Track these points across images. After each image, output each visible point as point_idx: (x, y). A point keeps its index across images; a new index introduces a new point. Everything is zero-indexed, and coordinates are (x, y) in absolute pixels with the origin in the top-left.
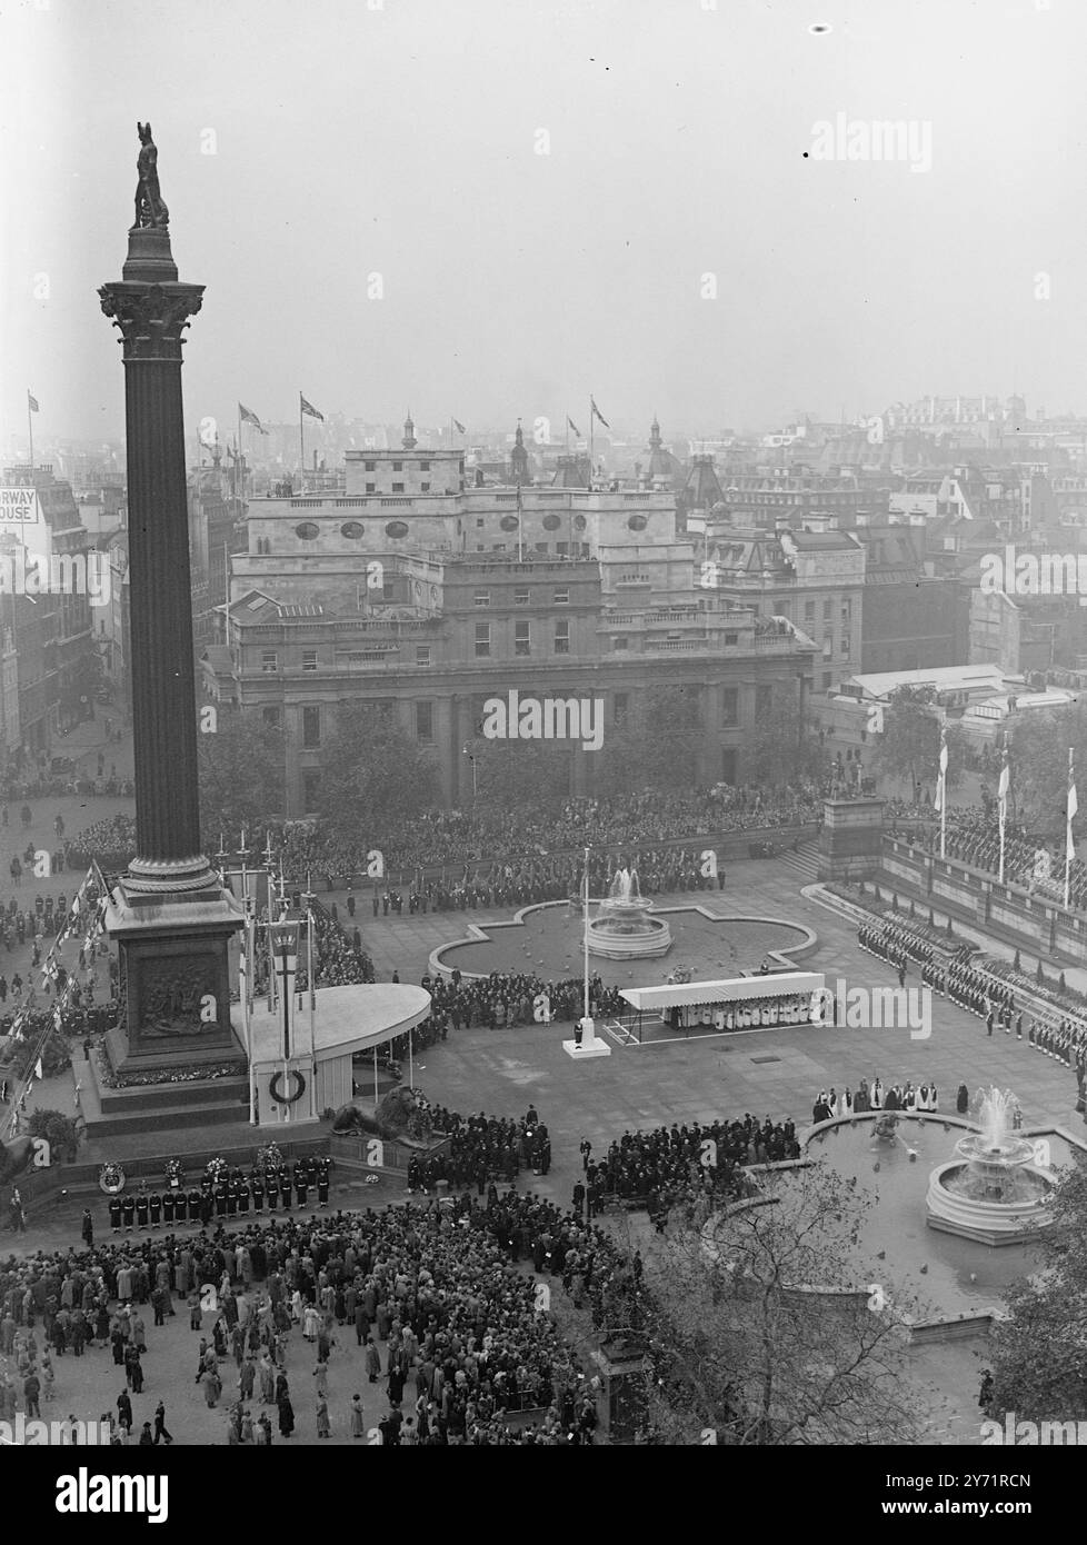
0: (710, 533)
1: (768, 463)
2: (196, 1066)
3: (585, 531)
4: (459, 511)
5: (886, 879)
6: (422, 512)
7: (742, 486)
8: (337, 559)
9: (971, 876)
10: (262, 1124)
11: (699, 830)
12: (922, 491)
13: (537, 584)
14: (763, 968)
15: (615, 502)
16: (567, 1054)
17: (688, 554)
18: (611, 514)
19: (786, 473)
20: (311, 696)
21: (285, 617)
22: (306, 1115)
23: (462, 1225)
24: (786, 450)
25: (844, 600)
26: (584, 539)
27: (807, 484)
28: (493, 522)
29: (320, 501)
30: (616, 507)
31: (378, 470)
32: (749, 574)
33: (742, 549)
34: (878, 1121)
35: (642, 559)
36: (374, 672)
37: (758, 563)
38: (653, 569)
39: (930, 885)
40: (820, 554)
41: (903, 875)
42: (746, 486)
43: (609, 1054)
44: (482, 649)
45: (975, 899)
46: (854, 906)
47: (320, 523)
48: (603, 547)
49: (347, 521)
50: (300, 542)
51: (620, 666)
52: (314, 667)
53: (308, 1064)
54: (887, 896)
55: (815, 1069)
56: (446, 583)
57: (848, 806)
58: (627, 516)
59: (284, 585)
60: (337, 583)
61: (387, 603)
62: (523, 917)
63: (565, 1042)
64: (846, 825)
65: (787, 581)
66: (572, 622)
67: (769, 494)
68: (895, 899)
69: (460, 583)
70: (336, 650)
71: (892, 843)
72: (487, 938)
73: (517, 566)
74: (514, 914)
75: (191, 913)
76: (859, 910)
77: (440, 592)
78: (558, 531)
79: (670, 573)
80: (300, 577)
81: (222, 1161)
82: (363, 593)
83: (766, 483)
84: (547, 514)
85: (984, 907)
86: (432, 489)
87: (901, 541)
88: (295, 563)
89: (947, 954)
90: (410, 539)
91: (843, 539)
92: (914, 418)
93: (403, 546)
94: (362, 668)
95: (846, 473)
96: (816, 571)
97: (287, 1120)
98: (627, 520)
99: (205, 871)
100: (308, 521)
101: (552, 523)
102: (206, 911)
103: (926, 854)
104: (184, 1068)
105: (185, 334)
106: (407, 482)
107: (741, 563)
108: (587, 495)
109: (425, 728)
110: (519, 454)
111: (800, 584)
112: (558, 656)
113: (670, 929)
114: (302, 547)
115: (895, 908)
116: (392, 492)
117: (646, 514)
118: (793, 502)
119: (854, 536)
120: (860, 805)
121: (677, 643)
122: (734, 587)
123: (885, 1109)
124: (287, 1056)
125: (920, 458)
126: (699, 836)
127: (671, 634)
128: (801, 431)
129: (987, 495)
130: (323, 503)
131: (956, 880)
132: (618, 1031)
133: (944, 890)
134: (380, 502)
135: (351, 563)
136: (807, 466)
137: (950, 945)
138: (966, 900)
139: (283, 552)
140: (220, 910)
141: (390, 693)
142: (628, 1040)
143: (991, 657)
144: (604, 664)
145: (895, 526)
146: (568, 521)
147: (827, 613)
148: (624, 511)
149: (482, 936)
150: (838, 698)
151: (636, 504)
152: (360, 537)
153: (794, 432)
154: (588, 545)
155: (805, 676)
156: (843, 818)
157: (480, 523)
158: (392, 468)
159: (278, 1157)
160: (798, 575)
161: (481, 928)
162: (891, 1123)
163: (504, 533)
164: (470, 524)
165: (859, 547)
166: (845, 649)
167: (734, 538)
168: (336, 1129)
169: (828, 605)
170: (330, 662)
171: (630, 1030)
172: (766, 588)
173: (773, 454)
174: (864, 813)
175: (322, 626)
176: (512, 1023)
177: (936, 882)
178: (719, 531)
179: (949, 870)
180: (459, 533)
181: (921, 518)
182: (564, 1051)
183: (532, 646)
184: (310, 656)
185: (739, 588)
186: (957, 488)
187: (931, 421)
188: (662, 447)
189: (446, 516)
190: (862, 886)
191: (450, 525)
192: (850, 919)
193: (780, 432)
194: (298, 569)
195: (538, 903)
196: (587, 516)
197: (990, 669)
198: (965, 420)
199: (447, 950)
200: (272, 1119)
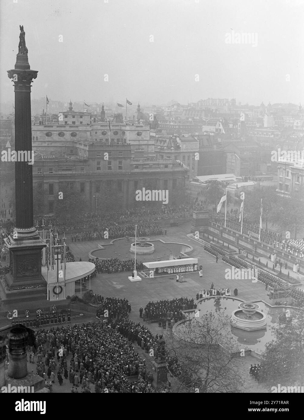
0: (157, 136)
1: (168, 116)
2: (32, 285)
3: (125, 136)
4: (91, 130)
5: (210, 233)
6: (80, 130)
7: (162, 122)
8: (57, 142)
9: (233, 232)
10: (51, 300)
11: (158, 219)
12: (211, 125)
13: (114, 151)
14: (180, 256)
15: (133, 128)
16: (130, 280)
17: (153, 143)
18: (132, 131)
19: (174, 119)
20: (51, 181)
21: (44, 158)
22: (63, 297)
23: (109, 327)
24: (172, 112)
25: (193, 155)
26: (125, 138)
27: (180, 122)
28: (99, 133)
29: (53, 126)
30: (134, 129)
31: (68, 118)
32: (168, 148)
33: (166, 141)
34: (216, 298)
35: (140, 144)
36: (69, 174)
37: (170, 145)
38: (144, 147)
39: (222, 234)
40: (187, 143)
41: (214, 232)
42: (163, 122)
43: (141, 280)
44: (98, 168)
45: (234, 238)
46: (202, 240)
47: (53, 132)
48: (130, 140)
49: (60, 132)
50: (47, 137)
51: (136, 173)
52: (52, 173)
53: (63, 284)
54: (211, 238)
55: (196, 284)
56: (89, 150)
57: (199, 213)
58: (136, 132)
59: (42, 149)
60: (57, 149)
61: (72, 155)
62: (113, 242)
63: (129, 277)
64: (199, 218)
65: (178, 150)
66: (123, 161)
67: (169, 125)
68: (213, 238)
69: (93, 150)
70: (58, 168)
71: (211, 223)
72: (104, 248)
73: (108, 146)
74: (110, 241)
75: (31, 243)
76: (203, 241)
77: (87, 153)
78: (117, 135)
79: (148, 148)
80: (47, 147)
81: (40, 310)
82: (64, 152)
83: (168, 122)
84: (115, 131)
85: (237, 240)
86: (83, 123)
87: (207, 140)
88: (45, 143)
89: (228, 253)
90: (77, 137)
91: (192, 139)
92: (206, 104)
93: (75, 139)
94: (65, 173)
95: (190, 120)
96: (186, 147)
97: (57, 299)
98: (137, 133)
99: (35, 231)
100: (49, 132)
101: (116, 133)
102: (36, 242)
103: (221, 226)
104: (29, 285)
105: (32, 84)
106: (76, 121)
107: (166, 145)
108: (126, 126)
109: (83, 190)
110: (103, 112)
111: (181, 151)
112: (119, 170)
113: (154, 246)
114: (47, 139)
115: (213, 241)
116: (72, 124)
117: (142, 131)
118: (176, 127)
119: (196, 138)
120: (202, 213)
121: (152, 167)
122: (163, 151)
123: (217, 295)
124: (58, 282)
125: (209, 116)
126: (159, 220)
127: (150, 165)
128: (175, 107)
129: (229, 127)
130: (53, 127)
131: (229, 233)
132: (143, 274)
133: (225, 236)
134: (69, 127)
135: (61, 143)
136: (179, 117)
137: (229, 251)
138: (232, 238)
139: (42, 140)
140: (40, 242)
141: (73, 180)
142: (146, 276)
143: (232, 171)
144: (132, 173)
145: (206, 135)
146: (120, 133)
147: (189, 159)
148: (136, 131)
149: (102, 247)
150: (192, 182)
151: (139, 129)
152: (64, 136)
153: (173, 107)
154: (126, 139)
155: (185, 177)
156: (198, 216)
157: (96, 133)
158: (72, 117)
159: (56, 309)
160: (181, 148)
161: (102, 245)
162: (219, 299)
163: (103, 136)
164: (93, 133)
165: (197, 141)
166: (193, 169)
167: (164, 138)
168: (71, 301)
169: (189, 157)
170: (56, 171)
171: (146, 273)
172: (173, 152)
173: (168, 113)
174: (204, 215)
175: (55, 161)
176: (114, 272)
177: (223, 234)
178: (160, 136)
179: (227, 230)
180: (91, 136)
181: (213, 133)
182: (128, 279)
183: (112, 168)
184: (51, 169)
185: (165, 152)
186: (221, 125)
187: (210, 105)
188: (141, 111)
189: (88, 131)
190: (204, 234)
191: (88, 133)
192: (200, 243)
193: (169, 107)
194: (46, 145)
195: (116, 238)
196: (125, 132)
197: (232, 175)
198: (220, 105)
199: (93, 252)
200: (53, 298)
